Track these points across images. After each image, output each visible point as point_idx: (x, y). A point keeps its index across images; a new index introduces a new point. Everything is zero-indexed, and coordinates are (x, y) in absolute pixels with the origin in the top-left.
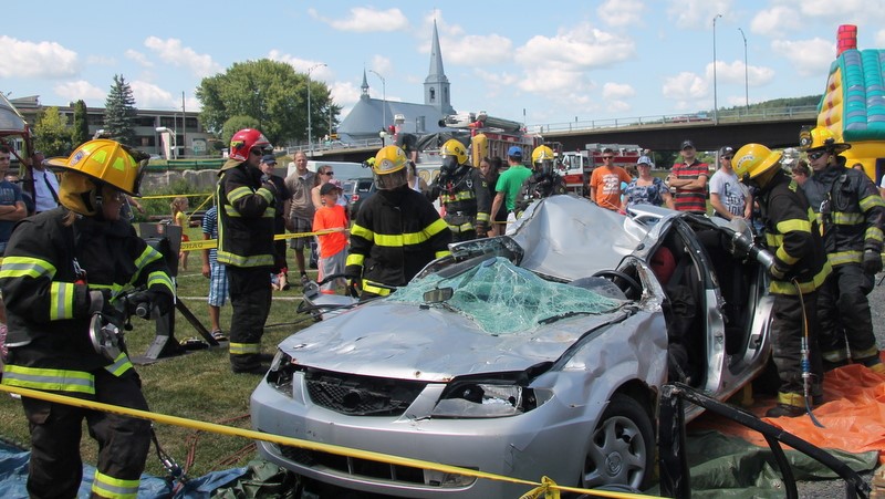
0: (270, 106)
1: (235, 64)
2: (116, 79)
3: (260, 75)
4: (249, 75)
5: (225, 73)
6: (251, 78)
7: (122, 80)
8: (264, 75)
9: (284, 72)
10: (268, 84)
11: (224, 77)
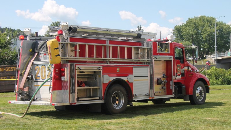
0: (204, 37)
1: (189, 19)
2: (138, 27)
3: (199, 23)
4: (195, 23)
5: (185, 23)
6: (195, 25)
7: (141, 28)
8: (201, 23)
9: (210, 21)
10: (203, 26)
11: (185, 25)
